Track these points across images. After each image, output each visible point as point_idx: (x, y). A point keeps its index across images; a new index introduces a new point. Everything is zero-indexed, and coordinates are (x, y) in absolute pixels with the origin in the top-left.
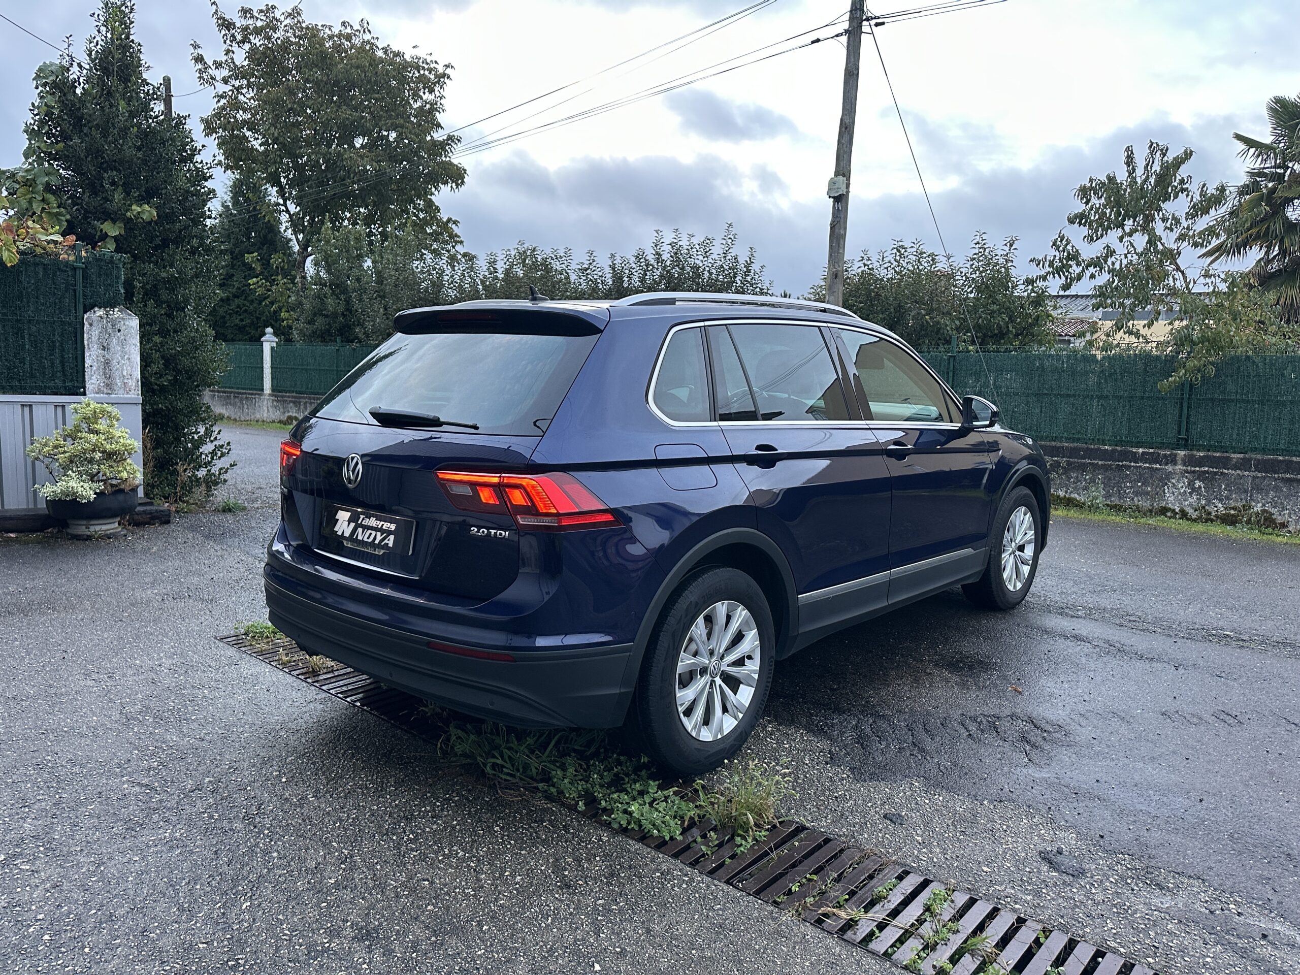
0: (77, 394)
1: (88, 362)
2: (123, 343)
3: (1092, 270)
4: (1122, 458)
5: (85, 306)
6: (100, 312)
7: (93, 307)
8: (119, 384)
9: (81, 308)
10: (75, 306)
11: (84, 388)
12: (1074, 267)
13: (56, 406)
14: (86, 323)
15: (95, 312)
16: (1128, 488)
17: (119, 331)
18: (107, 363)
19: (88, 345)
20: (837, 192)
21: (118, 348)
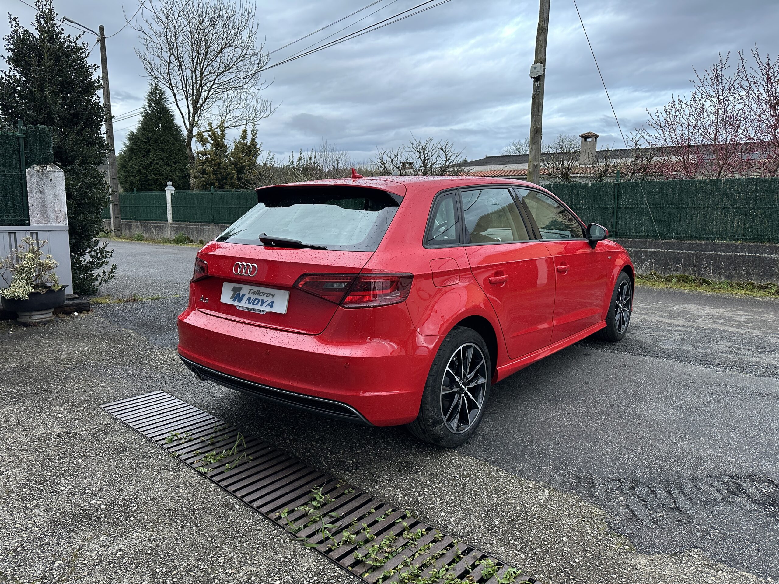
0: (24, 225)
1: (30, 201)
2: (53, 188)
5: (26, 165)
6: (37, 168)
7: (32, 164)
8: (53, 217)
9: (23, 164)
10: (20, 164)
11: (29, 220)
13: (10, 233)
14: (27, 174)
15: (33, 168)
17: (51, 180)
18: (43, 203)
19: (30, 191)
20: (537, 74)
21: (51, 192)
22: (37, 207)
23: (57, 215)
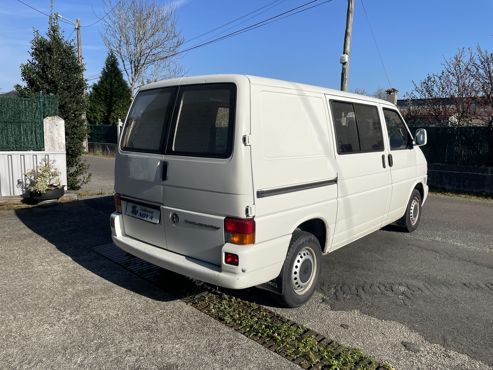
0: (41, 151)
1: (45, 138)
2: (58, 130)
5: (44, 116)
6: (50, 118)
8: (57, 146)
10: (40, 116)
11: (44, 148)
13: (33, 155)
14: (44, 122)
15: (47, 118)
17: (57, 125)
18: (52, 138)
19: (45, 131)
20: (344, 61)
21: (56, 132)
22: (49, 141)
23: (60, 145)
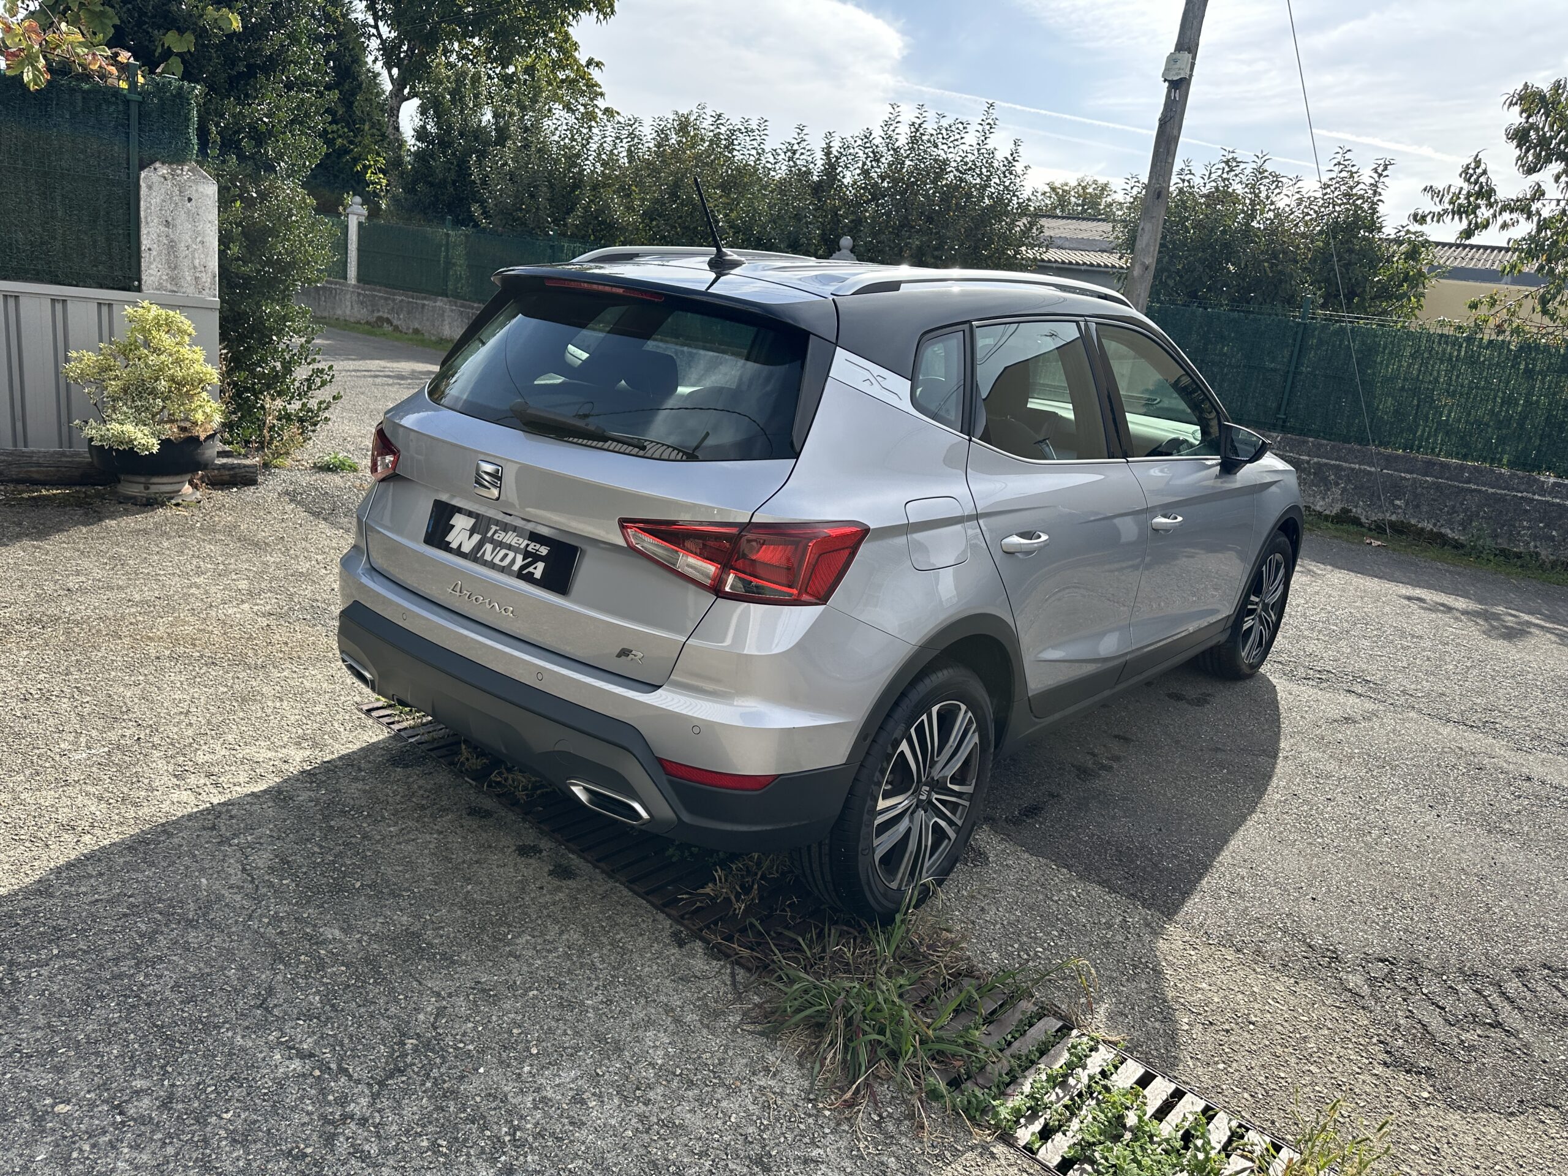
0: (129, 290)
1: (145, 243)
2: (194, 217)
3: (1506, 216)
4: (1523, 487)
5: (141, 160)
6: (164, 170)
7: (152, 162)
8: (189, 279)
9: (134, 160)
10: (128, 159)
11: (140, 280)
12: (1483, 209)
13: (99, 304)
14: (142, 183)
15: (155, 169)
16: (1524, 528)
17: (190, 200)
18: (172, 247)
19: (146, 218)
20: (1178, 74)
21: (187, 225)
22: (159, 254)
23: (198, 275)
